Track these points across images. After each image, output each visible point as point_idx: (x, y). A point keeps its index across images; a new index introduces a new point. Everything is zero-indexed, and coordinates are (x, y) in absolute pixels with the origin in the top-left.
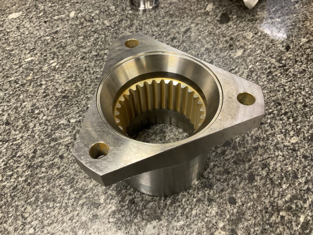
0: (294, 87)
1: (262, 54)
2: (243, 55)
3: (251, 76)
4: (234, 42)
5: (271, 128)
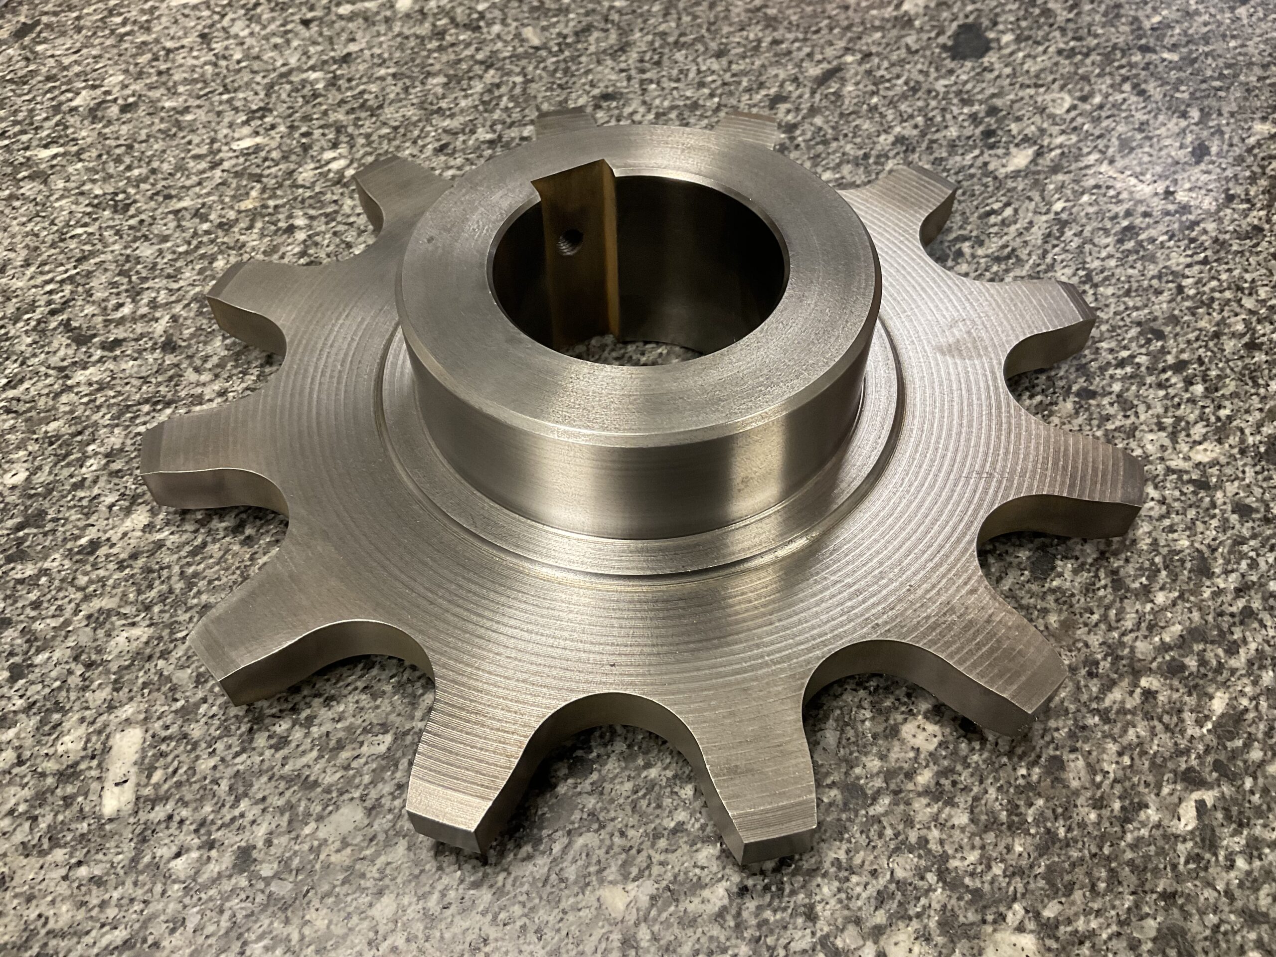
1: (1105, 167)
2: (1034, 168)
3: (1057, 239)
4: (1000, 121)
5: (1125, 410)
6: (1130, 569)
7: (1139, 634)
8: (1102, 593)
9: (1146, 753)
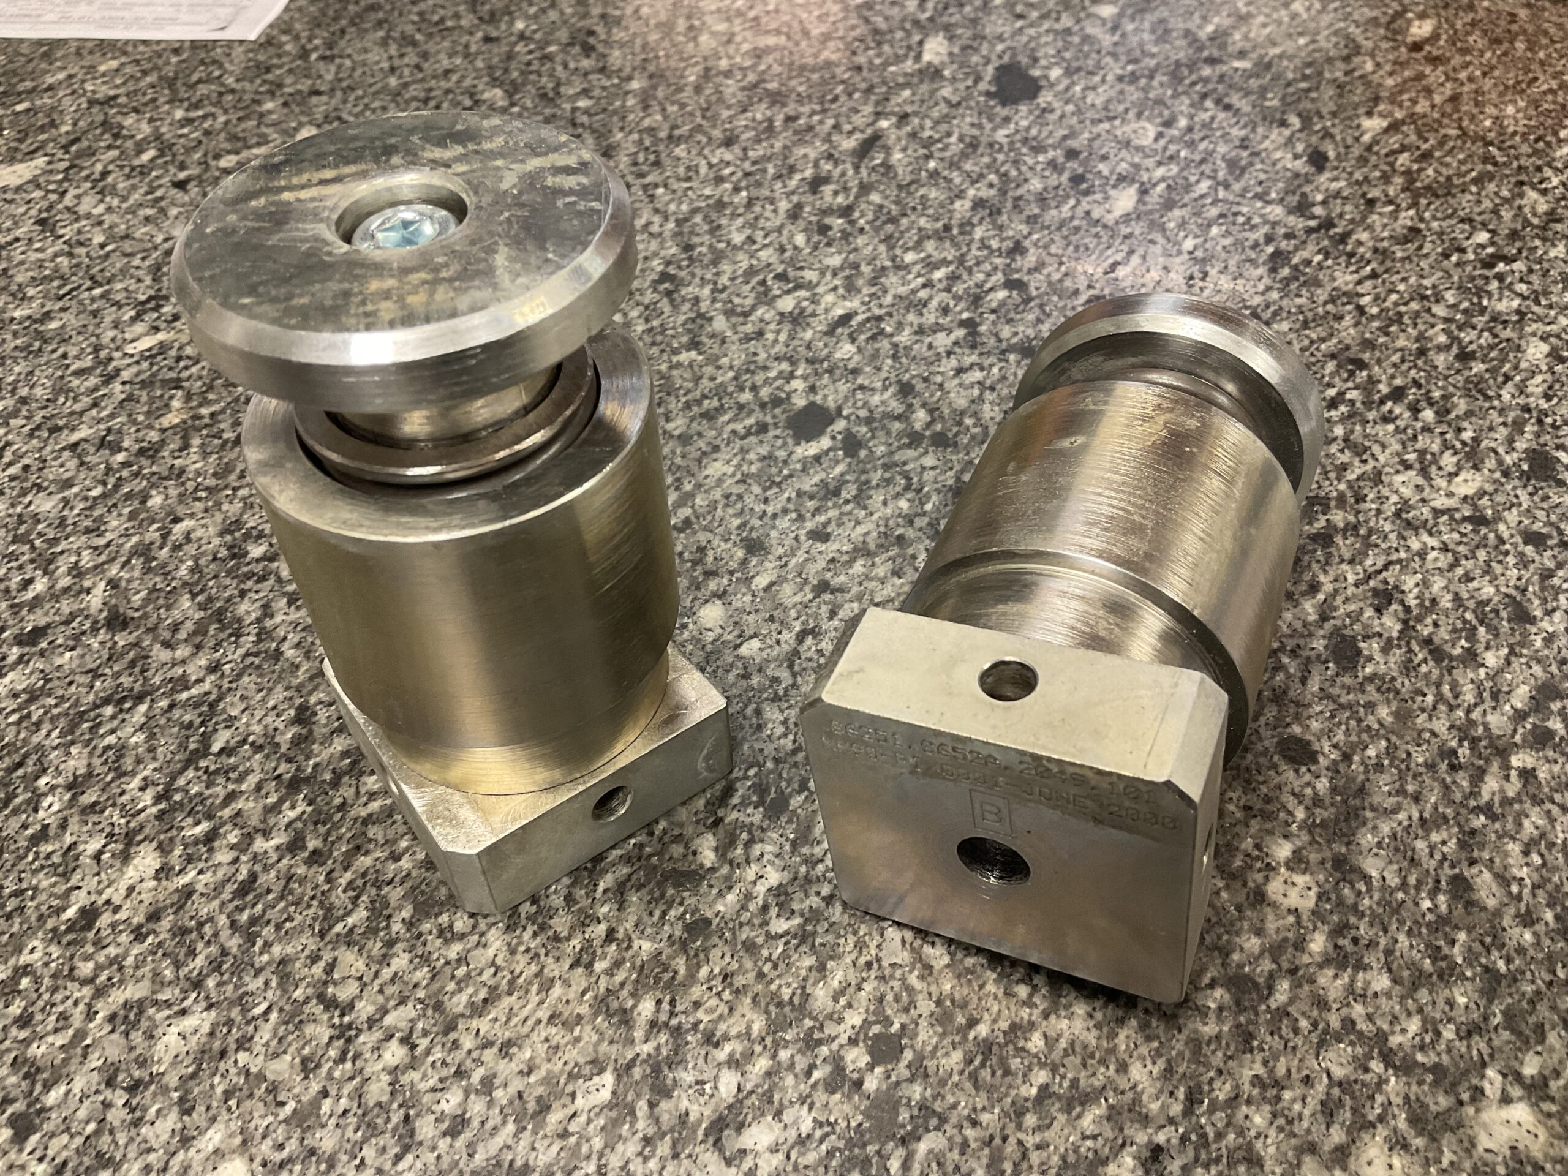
0: (1394, 297)
1: (1222, 194)
4: (1084, 163)
5: (1359, 455)
6: (1444, 634)
7: (1486, 706)
8: (1424, 669)
9: (1554, 844)
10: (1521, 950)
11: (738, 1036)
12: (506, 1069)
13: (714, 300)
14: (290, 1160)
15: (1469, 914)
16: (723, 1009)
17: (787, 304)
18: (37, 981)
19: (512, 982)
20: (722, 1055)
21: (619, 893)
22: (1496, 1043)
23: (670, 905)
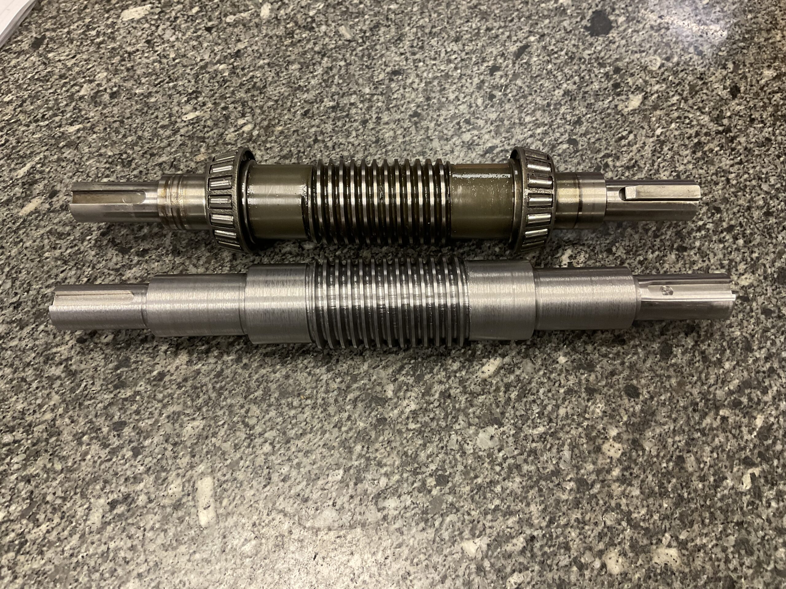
0: (746, 176)
1: (682, 105)
2: (643, 107)
3: (660, 153)
4: (622, 77)
5: (702, 257)
6: (711, 350)
7: (717, 386)
8: (697, 365)
9: (725, 450)
10: (696, 491)
11: (390, 465)
12: (305, 461)
13: (435, 130)
14: (227, 481)
15: (680, 472)
16: (386, 454)
17: (467, 137)
18: (142, 398)
19: (311, 429)
20: (383, 471)
21: (355, 401)
22: (673, 524)
23: (373, 410)
